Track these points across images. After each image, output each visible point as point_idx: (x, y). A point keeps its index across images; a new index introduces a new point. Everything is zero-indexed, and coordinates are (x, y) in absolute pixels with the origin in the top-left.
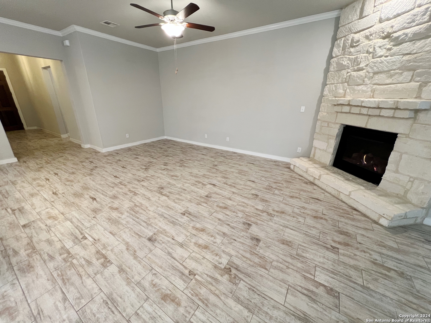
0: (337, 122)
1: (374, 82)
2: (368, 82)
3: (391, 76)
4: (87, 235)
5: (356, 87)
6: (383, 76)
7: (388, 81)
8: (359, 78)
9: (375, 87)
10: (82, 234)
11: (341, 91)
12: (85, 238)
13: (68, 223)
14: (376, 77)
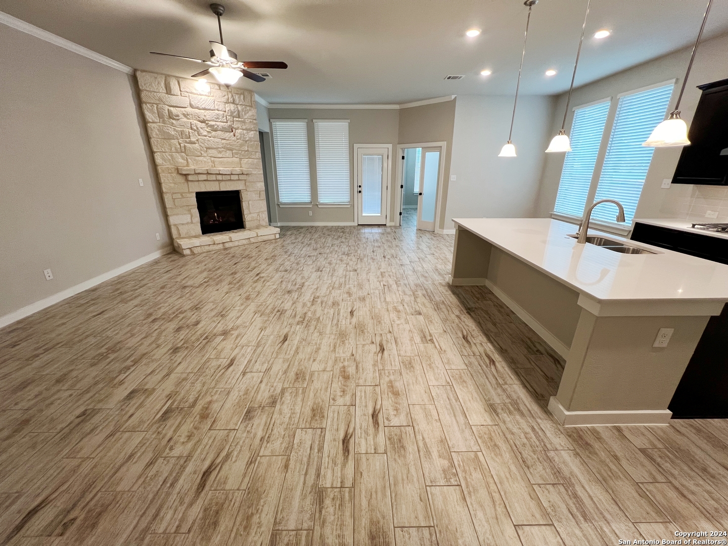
0: (190, 191)
1: (210, 155)
2: (205, 155)
3: (220, 152)
4: (382, 286)
5: (197, 158)
6: (213, 151)
7: (220, 155)
8: (196, 150)
9: (213, 159)
10: (384, 288)
11: (181, 160)
12: (384, 285)
13: (388, 299)
14: (210, 151)
